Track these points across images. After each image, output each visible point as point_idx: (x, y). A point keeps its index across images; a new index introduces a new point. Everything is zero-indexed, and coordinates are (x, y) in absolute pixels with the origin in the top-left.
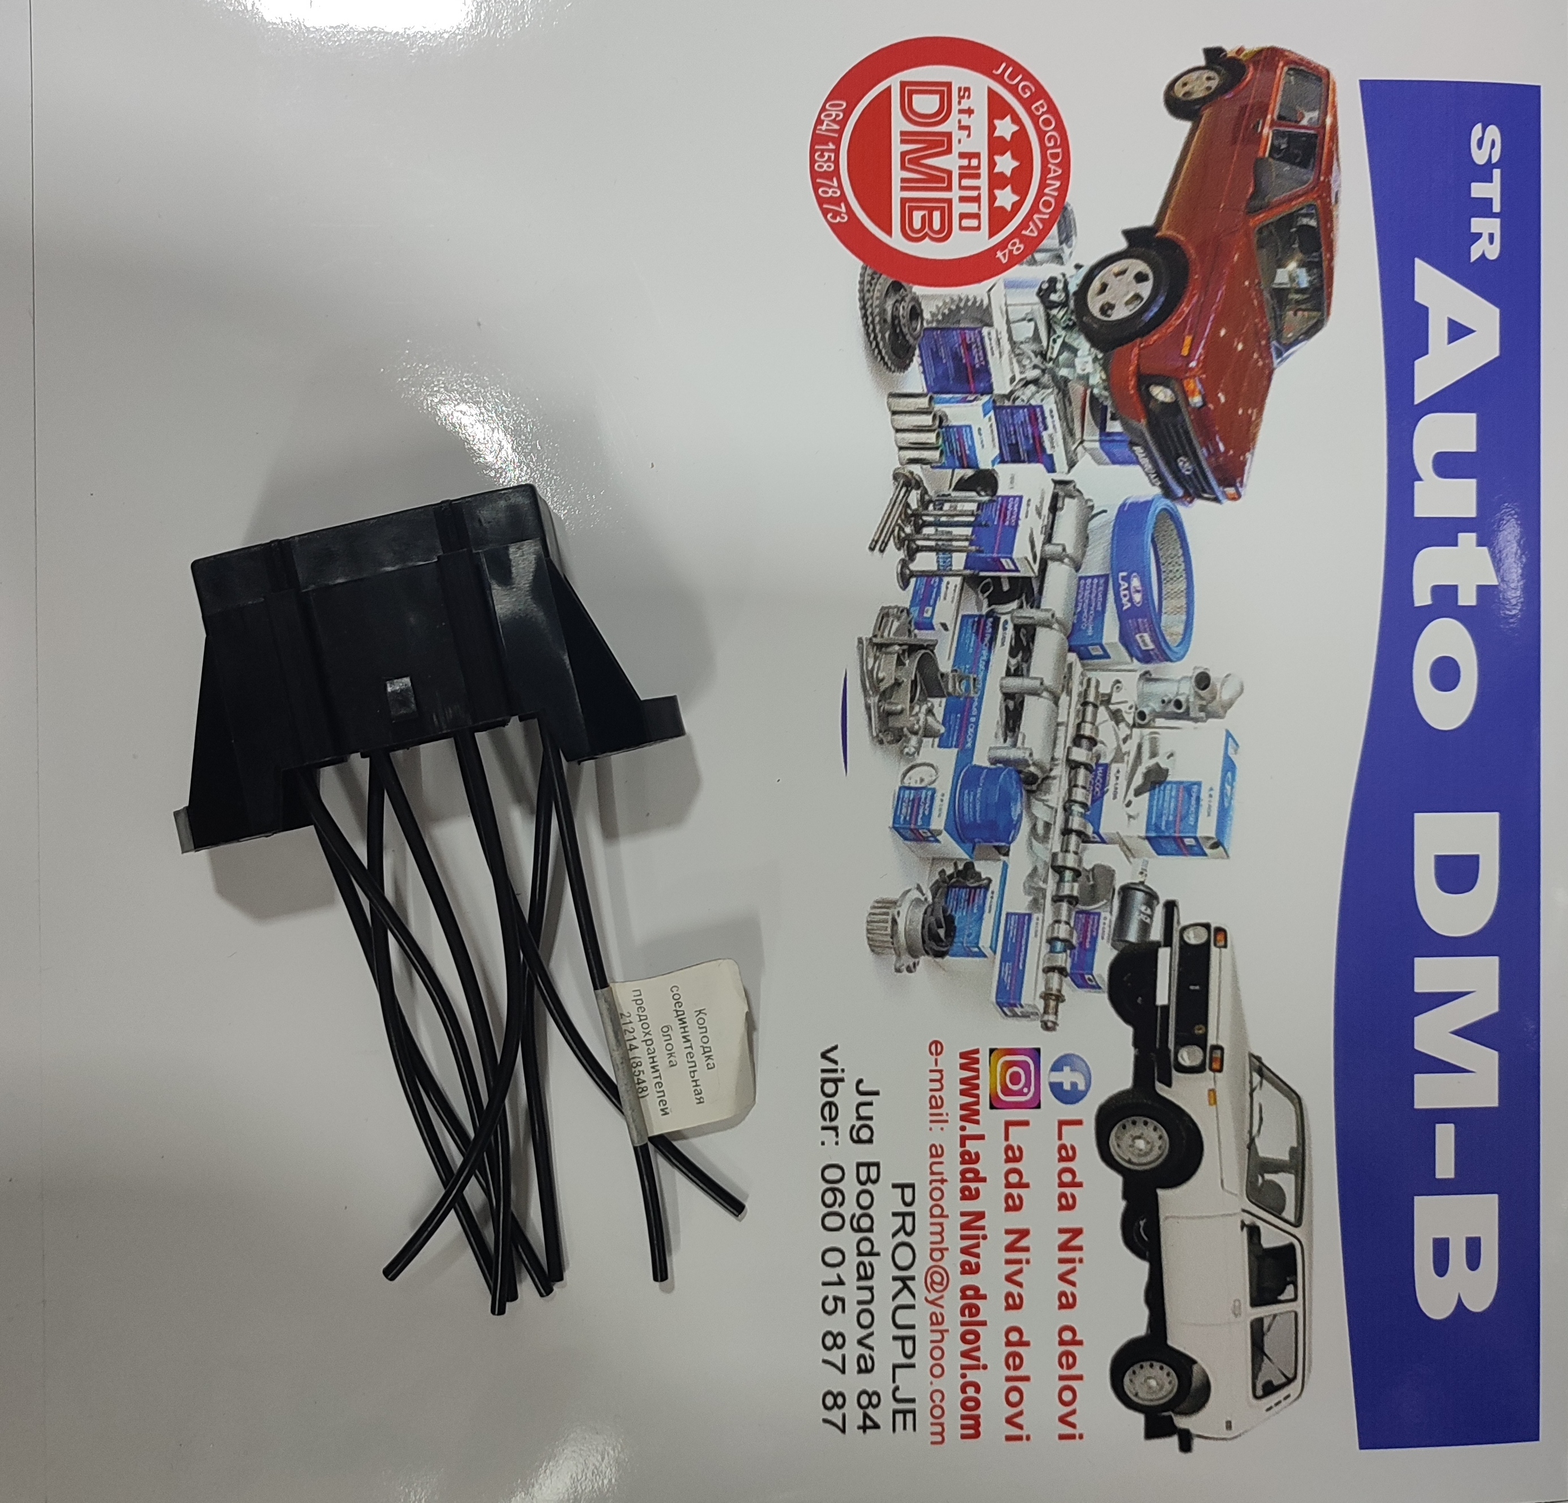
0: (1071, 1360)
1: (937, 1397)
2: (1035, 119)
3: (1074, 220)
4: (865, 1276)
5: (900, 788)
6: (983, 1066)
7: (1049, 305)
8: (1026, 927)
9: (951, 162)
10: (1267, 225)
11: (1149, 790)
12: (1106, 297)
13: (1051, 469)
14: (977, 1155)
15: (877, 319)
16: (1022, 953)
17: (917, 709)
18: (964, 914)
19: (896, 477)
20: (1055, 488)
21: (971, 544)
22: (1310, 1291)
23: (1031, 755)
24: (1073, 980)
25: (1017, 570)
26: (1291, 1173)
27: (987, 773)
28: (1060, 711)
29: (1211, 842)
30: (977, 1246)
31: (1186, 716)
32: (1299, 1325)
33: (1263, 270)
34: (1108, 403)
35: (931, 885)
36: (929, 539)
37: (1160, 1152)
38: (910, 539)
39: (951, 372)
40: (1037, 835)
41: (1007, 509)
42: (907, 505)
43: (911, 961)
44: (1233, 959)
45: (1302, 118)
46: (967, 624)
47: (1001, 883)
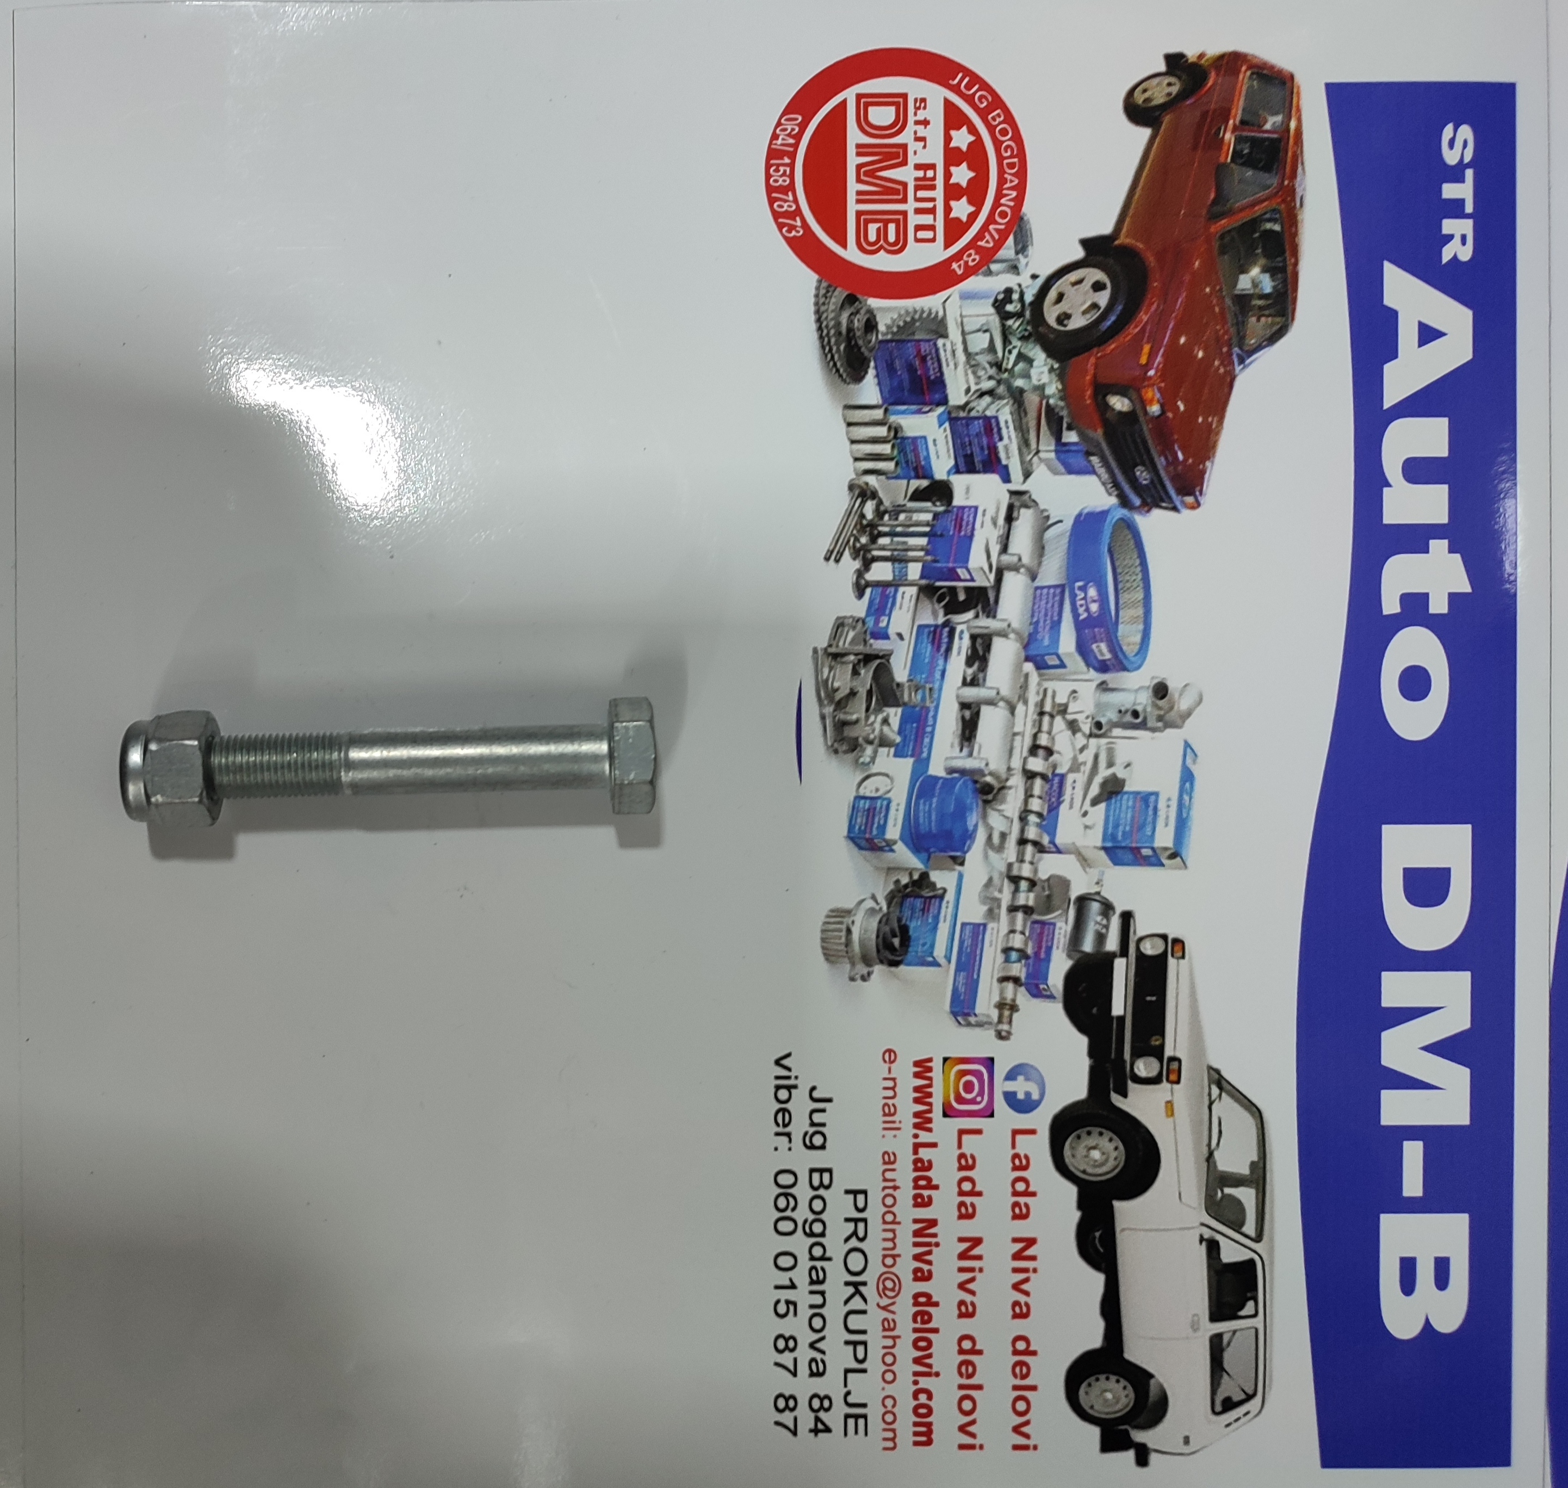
0: (1024, 1369)
1: (889, 1402)
2: (991, 129)
3: (1031, 231)
4: (817, 1280)
5: (856, 798)
6: (937, 1074)
7: (1004, 316)
8: (980, 937)
9: (907, 174)
10: (1229, 231)
11: (1106, 800)
12: (1063, 307)
13: (1006, 479)
14: (930, 1162)
15: (832, 332)
16: (977, 963)
17: (872, 718)
18: (919, 923)
19: (851, 487)
20: (1010, 498)
21: (927, 553)
22: (1271, 1307)
23: (987, 765)
24: (1028, 990)
25: (972, 580)
26: (1252, 1188)
27: (943, 783)
28: (1016, 721)
29: (1169, 853)
30: (930, 1253)
31: (1143, 726)
32: (1260, 1340)
33: (1224, 276)
34: (1064, 413)
35: (886, 893)
36: (884, 549)
37: (1116, 1163)
38: (865, 549)
39: (906, 384)
40: (993, 844)
41: (962, 519)
42: (863, 516)
43: (864, 970)
44: (1191, 970)
45: (1266, 122)
46: (923, 634)
47: (956, 892)
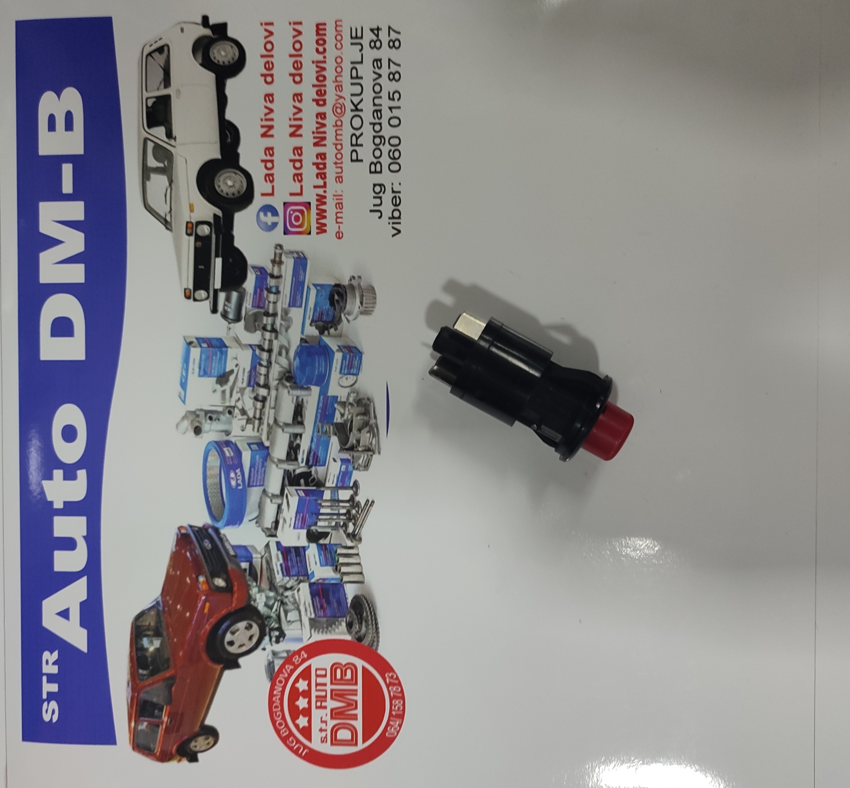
0: (267, 66)
1: (339, 46)
2: (287, 726)
3: (266, 674)
4: (377, 112)
5: (358, 374)
6: (314, 225)
7: (280, 629)
8: (292, 300)
9: (331, 704)
10: (164, 670)
11: (226, 373)
12: (249, 633)
13: (278, 544)
14: (317, 177)
15: (370, 622)
16: (293, 286)
17: (349, 417)
18: (324, 307)
19: (360, 540)
20: (276, 533)
21: (320, 504)
22: (139, 103)
23: (289, 392)
24: (266, 271)
25: (296, 490)
26: (150, 167)
27: (312, 382)
28: (273, 415)
29: (193, 345)
30: (317, 128)
31: (206, 412)
32: (145, 84)
33: (167, 647)
34: (248, 578)
35: (342, 323)
36: (344, 507)
38: (353, 507)
39: (331, 595)
40: (285, 350)
41: (302, 522)
42: (354, 524)
43: (354, 283)
44: (181, 283)
45: (147, 727)
46: (322, 462)
47: (305, 324)
